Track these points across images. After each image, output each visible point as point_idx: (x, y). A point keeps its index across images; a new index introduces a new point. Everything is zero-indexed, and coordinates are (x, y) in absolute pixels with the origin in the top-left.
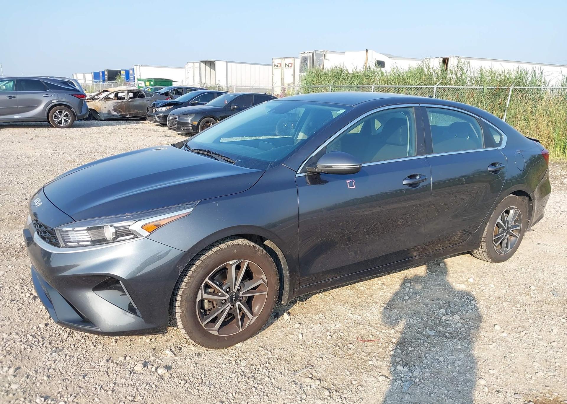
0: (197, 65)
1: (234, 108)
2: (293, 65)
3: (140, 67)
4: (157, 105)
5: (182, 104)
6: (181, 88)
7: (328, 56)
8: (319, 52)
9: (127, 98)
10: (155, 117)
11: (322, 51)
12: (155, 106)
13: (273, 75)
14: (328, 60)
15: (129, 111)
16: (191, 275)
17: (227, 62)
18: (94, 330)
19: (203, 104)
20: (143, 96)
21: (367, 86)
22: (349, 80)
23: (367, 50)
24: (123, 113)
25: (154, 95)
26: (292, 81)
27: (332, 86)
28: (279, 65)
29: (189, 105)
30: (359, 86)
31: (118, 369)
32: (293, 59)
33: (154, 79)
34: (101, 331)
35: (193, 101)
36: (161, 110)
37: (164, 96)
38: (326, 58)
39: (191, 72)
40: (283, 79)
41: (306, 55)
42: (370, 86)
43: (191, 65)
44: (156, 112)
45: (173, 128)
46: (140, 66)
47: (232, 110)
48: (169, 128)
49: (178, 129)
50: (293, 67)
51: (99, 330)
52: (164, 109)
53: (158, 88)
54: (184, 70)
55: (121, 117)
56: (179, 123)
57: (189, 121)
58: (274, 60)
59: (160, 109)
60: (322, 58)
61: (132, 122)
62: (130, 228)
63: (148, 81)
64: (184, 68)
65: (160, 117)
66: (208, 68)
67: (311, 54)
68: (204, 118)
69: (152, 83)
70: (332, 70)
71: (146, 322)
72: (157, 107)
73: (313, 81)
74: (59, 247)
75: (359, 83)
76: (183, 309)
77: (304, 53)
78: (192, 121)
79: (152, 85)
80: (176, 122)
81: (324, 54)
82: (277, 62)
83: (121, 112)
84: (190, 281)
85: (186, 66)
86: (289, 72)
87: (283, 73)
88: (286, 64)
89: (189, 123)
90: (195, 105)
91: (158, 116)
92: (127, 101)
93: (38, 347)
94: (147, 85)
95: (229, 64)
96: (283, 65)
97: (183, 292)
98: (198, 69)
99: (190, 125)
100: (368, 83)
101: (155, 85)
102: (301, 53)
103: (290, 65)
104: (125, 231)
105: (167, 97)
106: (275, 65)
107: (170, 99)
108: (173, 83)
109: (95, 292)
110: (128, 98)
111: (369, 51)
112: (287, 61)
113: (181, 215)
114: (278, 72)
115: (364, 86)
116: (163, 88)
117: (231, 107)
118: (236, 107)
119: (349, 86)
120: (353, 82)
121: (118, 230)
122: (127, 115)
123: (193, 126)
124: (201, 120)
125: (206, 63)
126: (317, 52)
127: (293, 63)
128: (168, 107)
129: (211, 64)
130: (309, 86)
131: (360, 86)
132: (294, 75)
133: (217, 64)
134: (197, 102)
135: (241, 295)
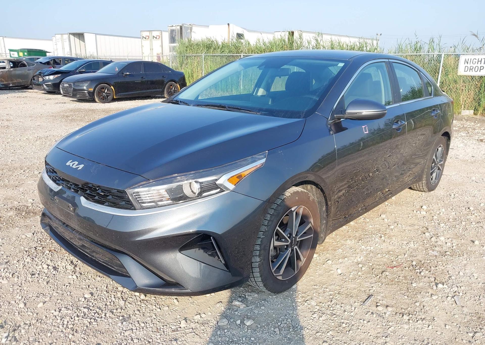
0: (66, 36)
1: (126, 75)
2: (160, 37)
3: (3, 39)
4: (44, 74)
5: (69, 72)
6: (59, 58)
7: (194, 29)
8: (187, 26)
9: (8, 67)
10: (43, 85)
11: (189, 24)
12: (42, 75)
13: (142, 46)
14: (195, 33)
15: (12, 81)
16: (268, 223)
17: (96, 34)
18: (183, 292)
19: (94, 72)
20: (24, 65)
21: (236, 55)
22: (219, 50)
23: (228, 24)
24: (5, 83)
25: (36, 64)
26: (161, 52)
27: (205, 55)
28: (147, 38)
29: (77, 73)
30: (229, 55)
31: (203, 328)
32: (160, 32)
33: (28, 49)
34: (191, 292)
35: (80, 69)
36: (49, 78)
37: (46, 65)
38: (193, 30)
39: (60, 44)
40: (152, 49)
41: (174, 28)
42: (240, 55)
43: (58, 36)
44: (43, 80)
45: (68, 95)
46: (3, 37)
47: (124, 77)
48: (63, 95)
49: (74, 96)
50: (160, 38)
51: (189, 291)
52: (52, 77)
53: (33, 58)
54: (51, 42)
55: (4, 86)
56: (75, 90)
57: (85, 88)
58: (142, 33)
59: (47, 77)
60: (189, 31)
61: (16, 91)
62: (217, 182)
63: (21, 51)
64: (52, 40)
65: (48, 85)
66: (77, 40)
67: (179, 28)
68: (99, 85)
69: (26, 54)
70: (202, 41)
71: (233, 276)
72: (44, 76)
73: (187, 50)
74: (135, 209)
75: (229, 52)
76: (261, 258)
77: (172, 26)
78: (88, 88)
79: (26, 55)
80: (72, 89)
81: (191, 28)
82: (145, 34)
83: (3, 82)
84: (266, 229)
85: (53, 38)
86: (157, 43)
87: (151, 45)
88: (153, 37)
89: (84, 90)
90: (82, 73)
91: (46, 84)
92: (8, 71)
93: (103, 319)
94: (20, 55)
95: (97, 36)
96: (151, 37)
97: (261, 241)
98: (67, 40)
99: (86, 92)
100: (238, 52)
101: (29, 55)
102: (169, 26)
103: (158, 37)
104: (212, 186)
105: (49, 66)
106: (143, 37)
107: (53, 68)
108: (47, 54)
109: (181, 252)
110: (10, 67)
111: (230, 25)
112: (155, 34)
113: (257, 165)
114: (146, 43)
115: (234, 55)
116: (40, 58)
117: (123, 73)
118: (128, 73)
119: (220, 55)
120: (223, 52)
121: (203, 185)
122: (10, 84)
123: (89, 93)
124: (97, 87)
125: (74, 34)
126: (185, 25)
127: (160, 35)
128: (56, 76)
129: (80, 36)
130: (183, 55)
131: (231, 55)
132: (162, 46)
133: (86, 35)
134: (84, 70)
135: (298, 240)
